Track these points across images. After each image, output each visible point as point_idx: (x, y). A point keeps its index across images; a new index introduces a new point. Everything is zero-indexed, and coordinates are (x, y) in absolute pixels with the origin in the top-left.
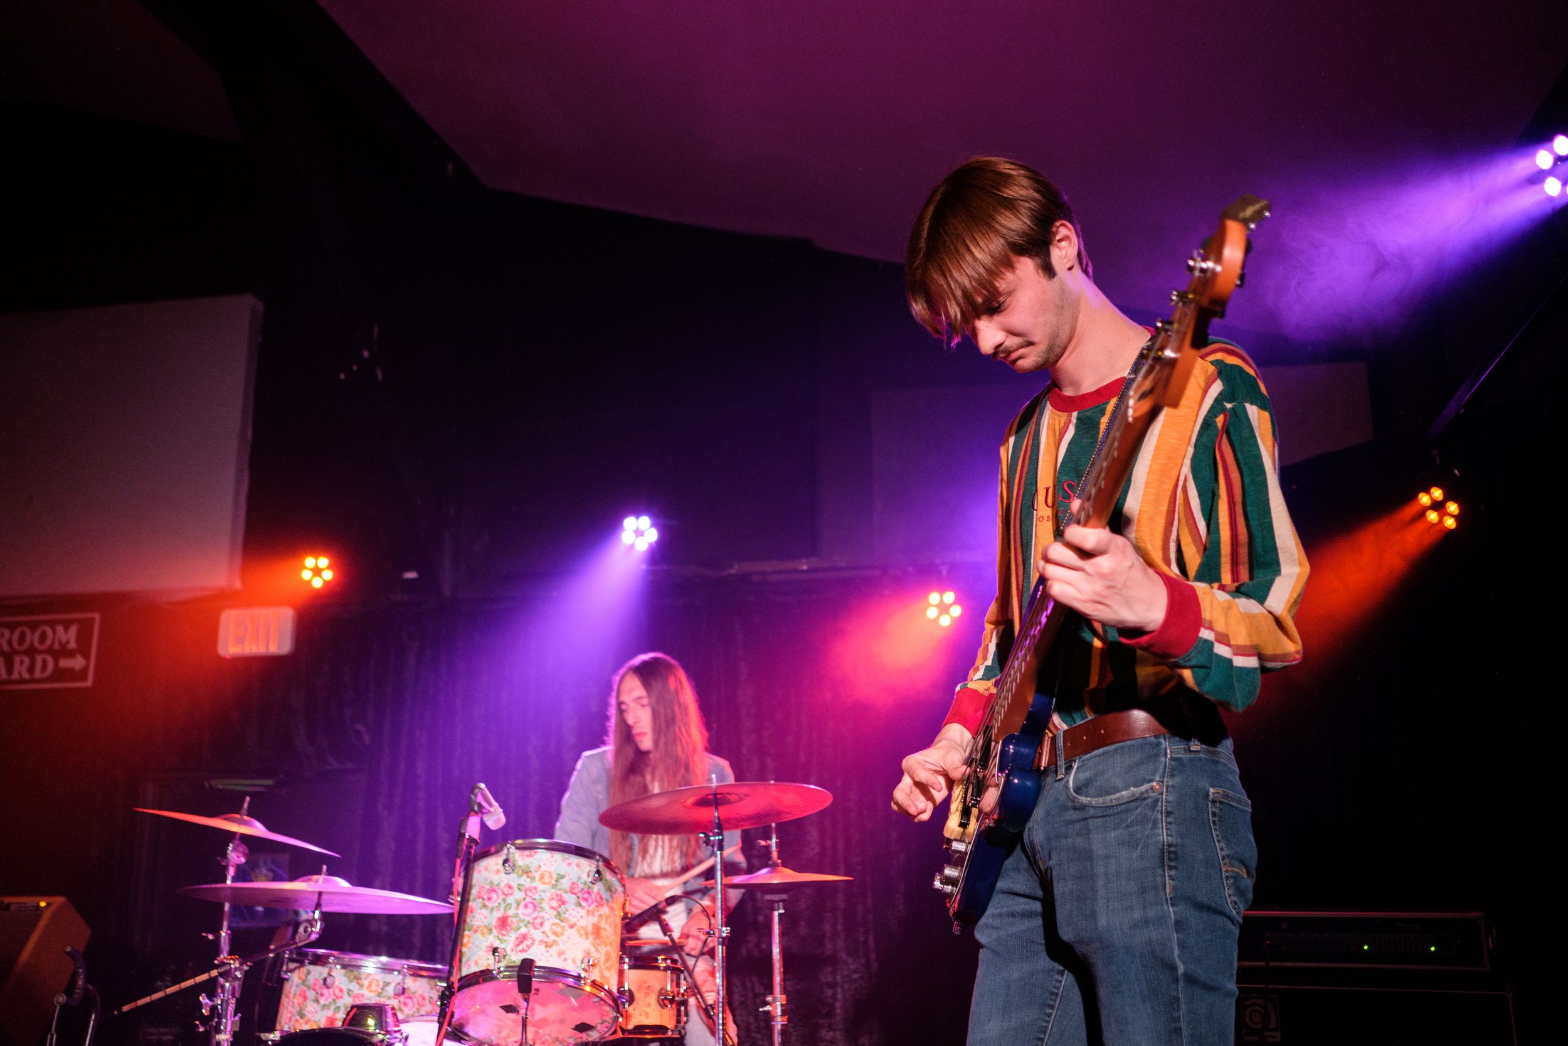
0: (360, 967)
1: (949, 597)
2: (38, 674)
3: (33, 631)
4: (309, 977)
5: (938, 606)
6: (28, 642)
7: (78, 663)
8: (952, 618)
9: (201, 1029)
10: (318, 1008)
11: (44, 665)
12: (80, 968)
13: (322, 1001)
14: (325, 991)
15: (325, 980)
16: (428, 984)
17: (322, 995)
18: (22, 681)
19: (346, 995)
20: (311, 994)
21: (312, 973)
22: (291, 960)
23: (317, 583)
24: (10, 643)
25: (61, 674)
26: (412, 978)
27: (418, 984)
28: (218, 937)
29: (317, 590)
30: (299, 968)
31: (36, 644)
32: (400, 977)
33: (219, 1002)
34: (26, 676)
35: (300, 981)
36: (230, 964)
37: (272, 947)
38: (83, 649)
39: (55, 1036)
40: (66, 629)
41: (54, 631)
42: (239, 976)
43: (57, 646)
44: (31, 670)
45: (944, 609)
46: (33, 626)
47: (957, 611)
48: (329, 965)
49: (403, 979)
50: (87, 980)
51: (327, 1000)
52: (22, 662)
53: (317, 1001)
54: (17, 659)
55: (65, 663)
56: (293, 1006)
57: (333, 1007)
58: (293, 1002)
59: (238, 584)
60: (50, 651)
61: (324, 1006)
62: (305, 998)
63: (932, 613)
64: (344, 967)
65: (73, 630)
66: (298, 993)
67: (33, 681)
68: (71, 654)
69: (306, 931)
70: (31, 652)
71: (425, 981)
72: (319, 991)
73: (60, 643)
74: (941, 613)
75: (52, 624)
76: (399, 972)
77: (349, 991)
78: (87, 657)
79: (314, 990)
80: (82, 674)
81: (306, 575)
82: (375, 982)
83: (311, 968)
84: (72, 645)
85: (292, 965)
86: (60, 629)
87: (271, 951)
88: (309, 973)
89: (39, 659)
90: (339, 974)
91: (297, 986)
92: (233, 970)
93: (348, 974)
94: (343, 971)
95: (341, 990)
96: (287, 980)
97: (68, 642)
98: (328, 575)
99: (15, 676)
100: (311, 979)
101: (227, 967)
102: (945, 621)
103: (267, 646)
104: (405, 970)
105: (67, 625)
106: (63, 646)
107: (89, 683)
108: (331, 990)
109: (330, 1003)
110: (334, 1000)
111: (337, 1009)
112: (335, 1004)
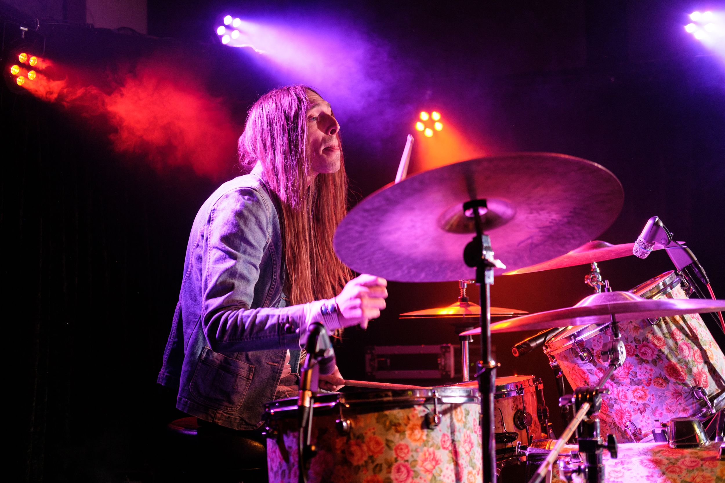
1: (424, 115)
5: (426, 127)
8: (439, 121)
45: (430, 124)
47: (436, 115)
63: (429, 133)
74: (432, 127)
102: (439, 126)
109: (366, 462)
110: (371, 457)
111: (378, 468)
112: (373, 462)
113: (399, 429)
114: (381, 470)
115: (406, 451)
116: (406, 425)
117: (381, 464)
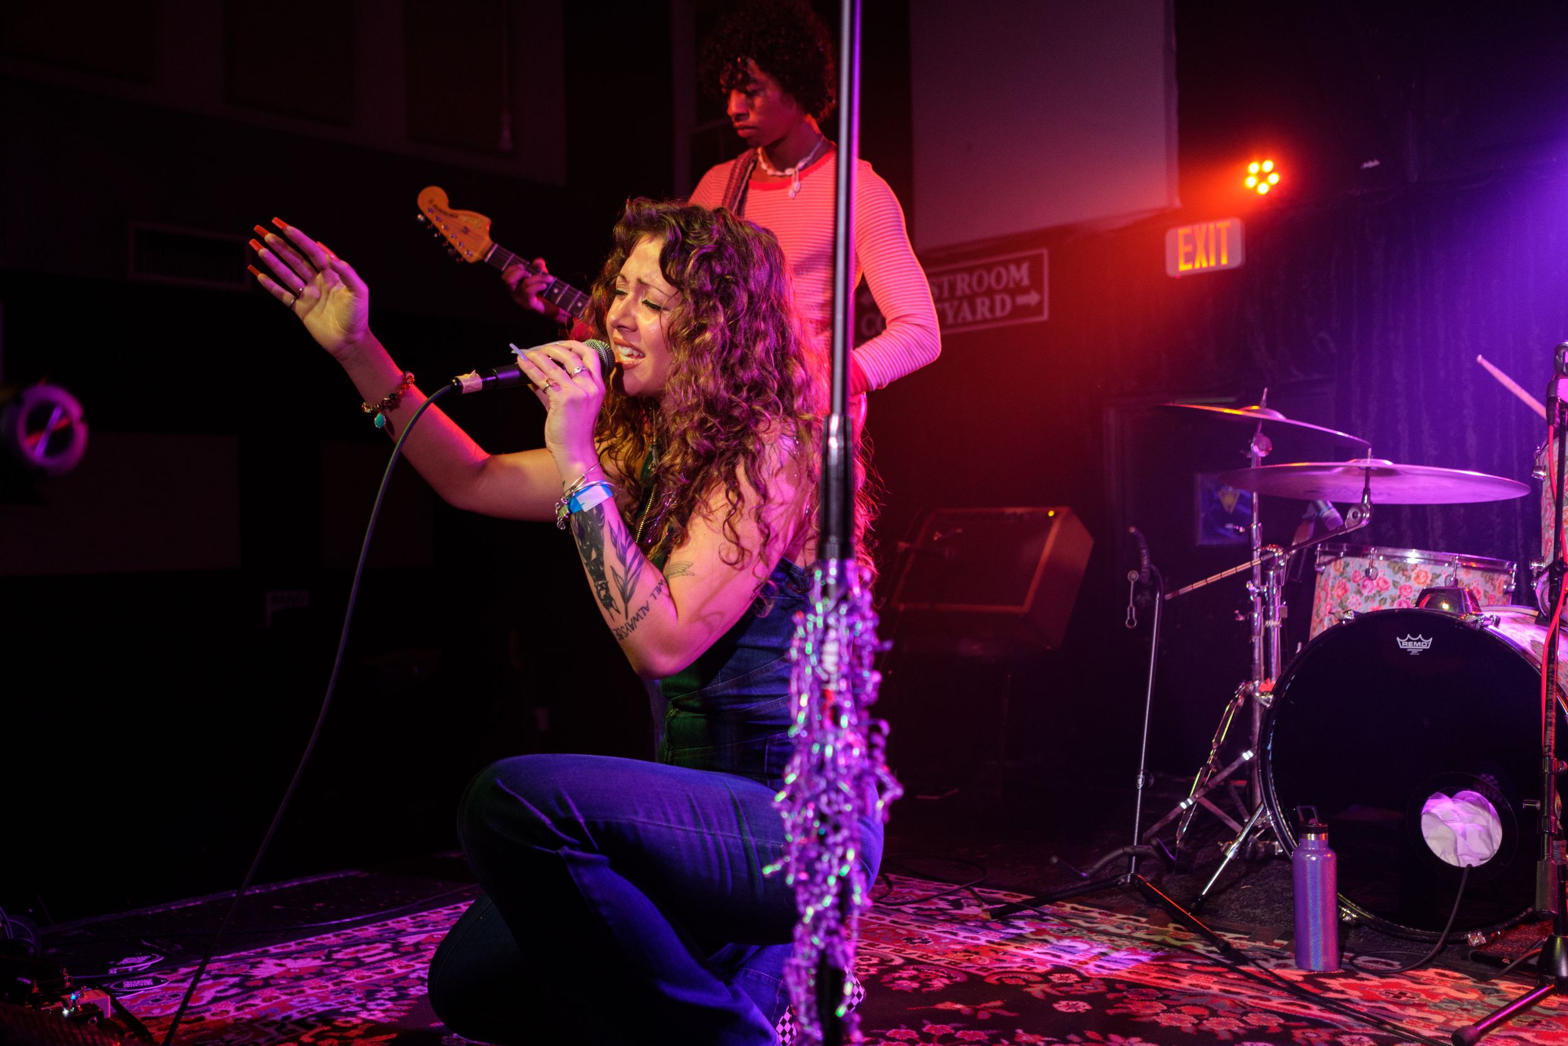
0: (1406, 558)
2: (998, 313)
3: (989, 273)
4: (1348, 569)
6: (986, 284)
7: (1032, 298)
9: (1241, 618)
10: (1362, 600)
11: (1004, 305)
12: (1144, 549)
13: (1365, 593)
14: (1367, 582)
15: (1367, 571)
16: (1482, 576)
17: (1364, 587)
18: (985, 321)
19: (1392, 587)
20: (1352, 586)
21: (1351, 565)
22: (1324, 553)
23: (1263, 189)
24: (970, 286)
25: (1020, 311)
26: (1465, 570)
27: (1471, 576)
28: (1249, 530)
29: (1262, 197)
30: (1336, 560)
31: (993, 284)
32: (1451, 569)
33: (1265, 590)
34: (988, 315)
35: (1338, 574)
36: (1274, 553)
37: (1294, 544)
38: (1036, 284)
39: (1134, 609)
40: (1019, 268)
41: (1008, 271)
42: (1282, 564)
43: (1012, 285)
44: (992, 309)
46: (989, 268)
48: (1369, 557)
49: (1455, 570)
50: (1152, 560)
51: (1370, 591)
52: (983, 304)
53: (1360, 593)
54: (979, 301)
55: (1022, 300)
56: (1332, 598)
57: (1378, 599)
58: (1332, 595)
59: (1177, 203)
60: (1006, 290)
61: (1367, 599)
62: (1346, 591)
64: (1387, 558)
65: (1025, 267)
66: (1336, 585)
67: (995, 320)
68: (1025, 291)
69: (1355, 516)
70: (990, 293)
71: (1479, 573)
72: (1361, 582)
73: (1014, 280)
75: (1005, 264)
76: (1450, 564)
77: (1395, 583)
78: (1040, 291)
79: (1354, 581)
80: (1038, 309)
81: (1250, 182)
82: (1423, 574)
83: (1348, 559)
84: (1026, 282)
85: (1327, 558)
86: (1013, 268)
87: (1294, 548)
88: (1347, 565)
89: (998, 298)
90: (1382, 567)
91: (1335, 578)
92: (1277, 559)
93: (1392, 565)
94: (1386, 563)
95: (1385, 582)
96: (1322, 573)
97: (1021, 280)
98: (1274, 179)
99: (979, 317)
100: (1350, 571)
101: (1270, 556)
103: (1218, 259)
104: (1457, 562)
105: (1018, 263)
106: (1018, 284)
107: (1045, 316)
108: (1375, 582)
109: (1374, 594)
110: (1379, 592)
111: (1383, 601)
112: (1380, 595)
113: (1406, 573)
114: (1385, 603)
115: (1409, 591)
116: (1413, 571)
117: (1386, 599)
